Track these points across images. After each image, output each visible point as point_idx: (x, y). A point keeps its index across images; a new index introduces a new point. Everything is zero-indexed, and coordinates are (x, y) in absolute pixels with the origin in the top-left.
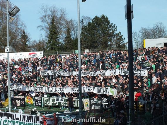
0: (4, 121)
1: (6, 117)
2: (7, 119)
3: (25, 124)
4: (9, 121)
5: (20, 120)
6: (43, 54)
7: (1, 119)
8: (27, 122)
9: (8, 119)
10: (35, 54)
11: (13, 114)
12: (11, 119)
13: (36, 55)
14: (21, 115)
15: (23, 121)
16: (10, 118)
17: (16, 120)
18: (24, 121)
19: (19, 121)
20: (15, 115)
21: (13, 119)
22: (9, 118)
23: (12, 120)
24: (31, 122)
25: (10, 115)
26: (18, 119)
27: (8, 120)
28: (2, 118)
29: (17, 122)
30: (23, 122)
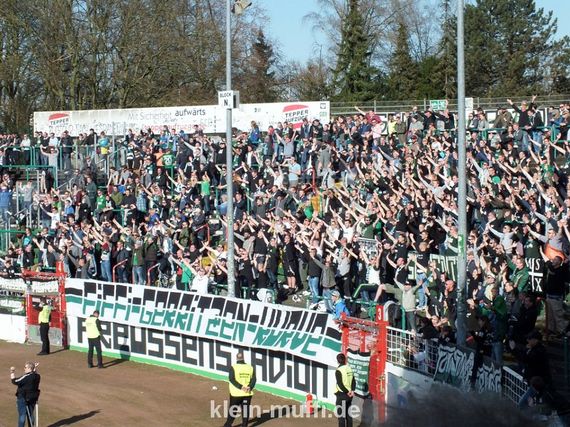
0: (210, 321)
1: (218, 311)
2: (218, 317)
3: (276, 334)
4: (225, 324)
5: (262, 323)
6: (328, 110)
7: (201, 317)
8: (284, 330)
9: (222, 318)
10: (304, 109)
11: (241, 305)
12: (233, 318)
13: (306, 112)
14: (266, 309)
15: (270, 325)
16: (230, 315)
17: (247, 323)
18: (276, 326)
19: (258, 325)
20: (249, 305)
21: (240, 317)
22: (225, 315)
23: (236, 321)
24: (295, 328)
25: (231, 307)
26: (254, 318)
27: (224, 321)
28: (202, 311)
29: (252, 329)
30: (272, 328)
